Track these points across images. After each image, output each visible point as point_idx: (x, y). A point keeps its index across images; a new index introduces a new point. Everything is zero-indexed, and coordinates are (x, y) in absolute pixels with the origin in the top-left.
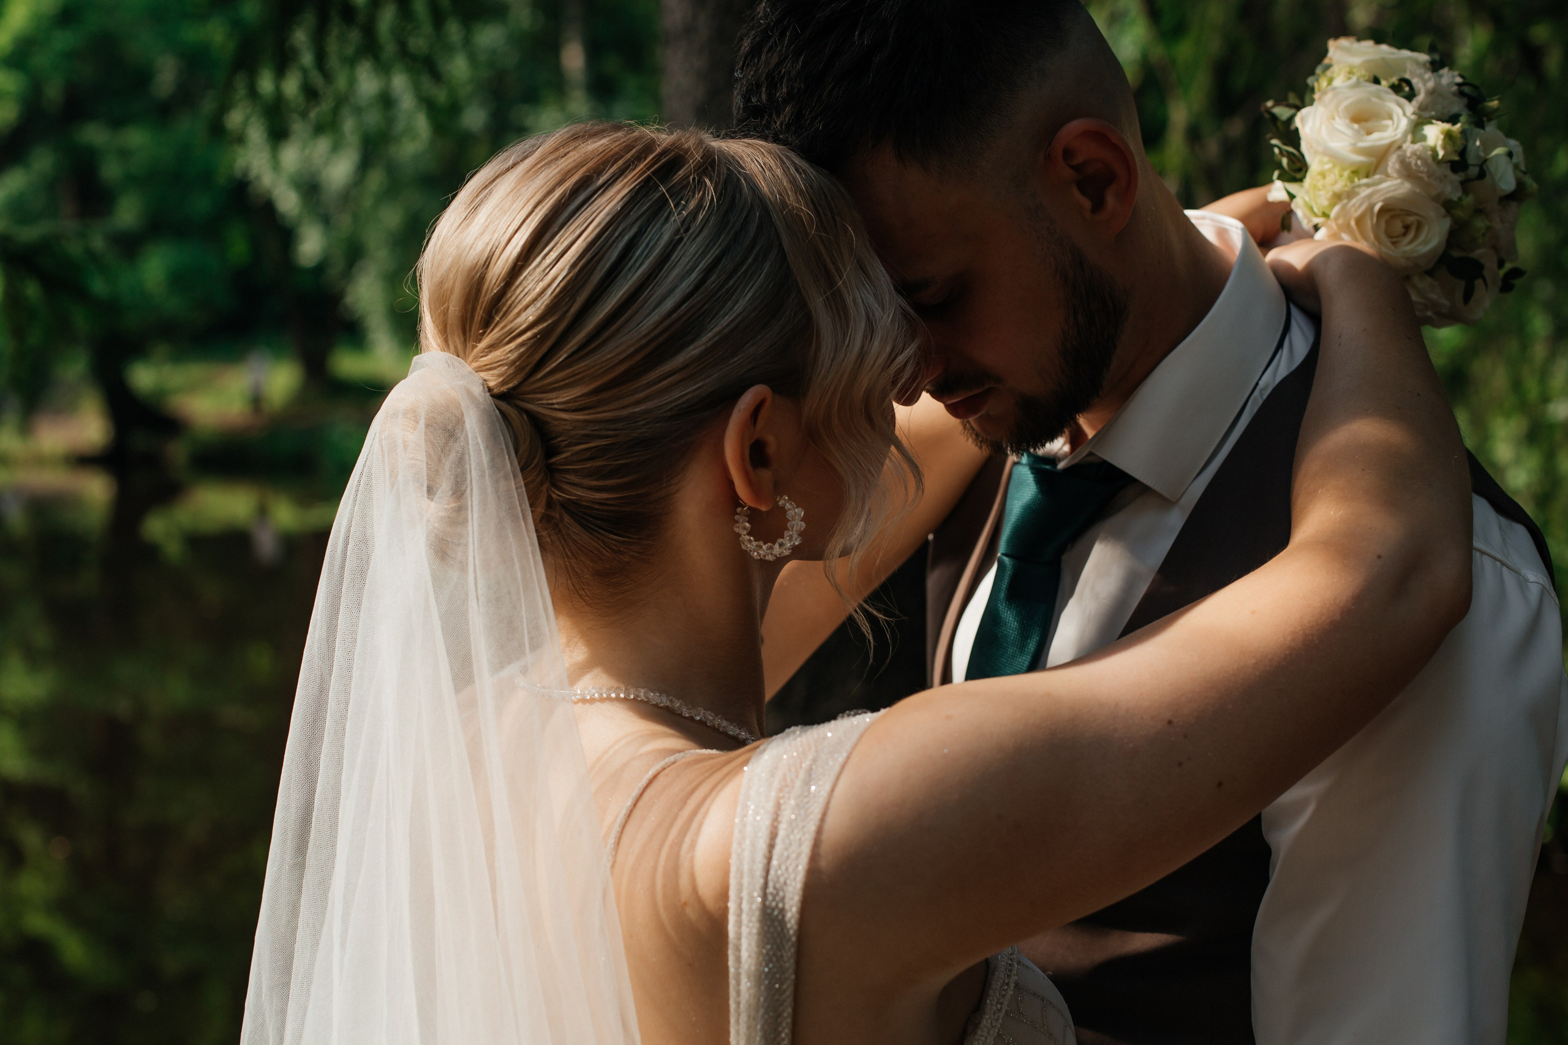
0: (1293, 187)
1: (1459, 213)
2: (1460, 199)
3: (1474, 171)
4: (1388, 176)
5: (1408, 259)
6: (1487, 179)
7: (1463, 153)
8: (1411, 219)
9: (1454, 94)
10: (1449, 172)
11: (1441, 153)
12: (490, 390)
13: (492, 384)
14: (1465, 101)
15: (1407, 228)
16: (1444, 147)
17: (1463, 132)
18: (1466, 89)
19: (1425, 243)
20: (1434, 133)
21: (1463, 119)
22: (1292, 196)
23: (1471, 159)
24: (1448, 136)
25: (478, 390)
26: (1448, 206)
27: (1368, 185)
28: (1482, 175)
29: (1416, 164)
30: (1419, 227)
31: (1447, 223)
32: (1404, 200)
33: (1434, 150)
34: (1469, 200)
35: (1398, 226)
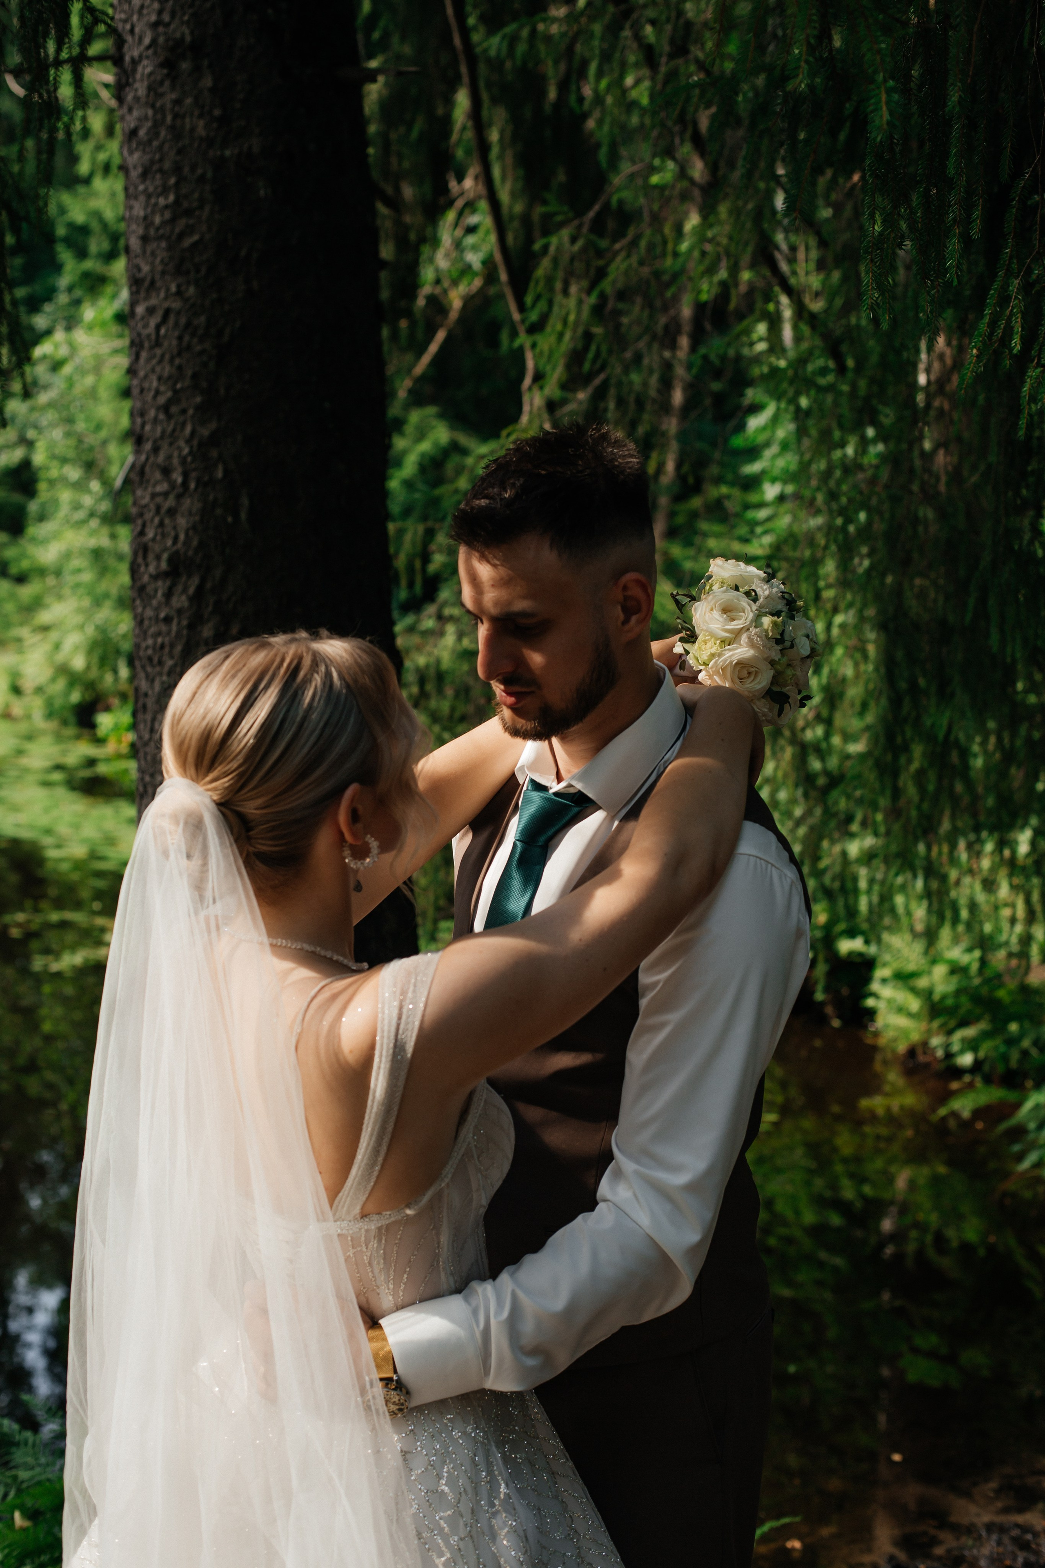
0: (687, 646)
1: (778, 667)
2: (779, 660)
3: (788, 644)
4: (741, 645)
5: (750, 692)
6: (795, 647)
7: (782, 634)
8: (752, 669)
9: (779, 598)
10: (774, 644)
11: (770, 634)
12: (214, 801)
13: (215, 798)
14: (785, 602)
15: (749, 673)
16: (772, 631)
17: (783, 622)
18: (786, 596)
19: (759, 683)
20: (767, 621)
21: (783, 614)
22: (687, 652)
23: (787, 637)
24: (775, 624)
25: (208, 801)
26: (772, 663)
27: (730, 650)
28: (792, 646)
29: (757, 640)
30: (757, 673)
31: (771, 673)
32: (749, 659)
33: (767, 631)
34: (784, 660)
35: (745, 673)
